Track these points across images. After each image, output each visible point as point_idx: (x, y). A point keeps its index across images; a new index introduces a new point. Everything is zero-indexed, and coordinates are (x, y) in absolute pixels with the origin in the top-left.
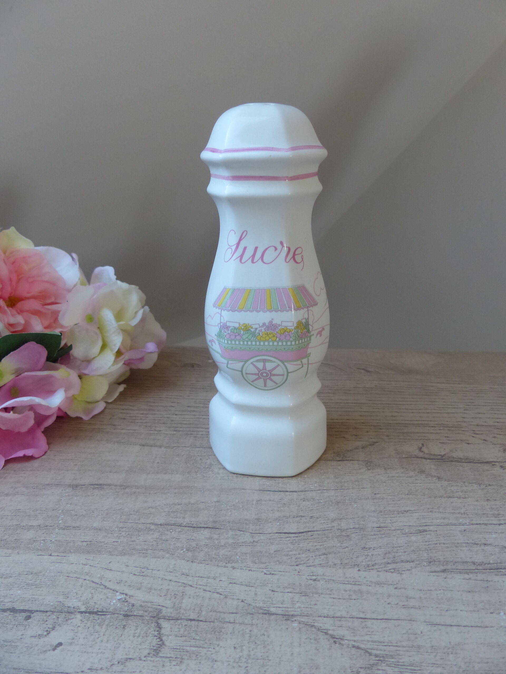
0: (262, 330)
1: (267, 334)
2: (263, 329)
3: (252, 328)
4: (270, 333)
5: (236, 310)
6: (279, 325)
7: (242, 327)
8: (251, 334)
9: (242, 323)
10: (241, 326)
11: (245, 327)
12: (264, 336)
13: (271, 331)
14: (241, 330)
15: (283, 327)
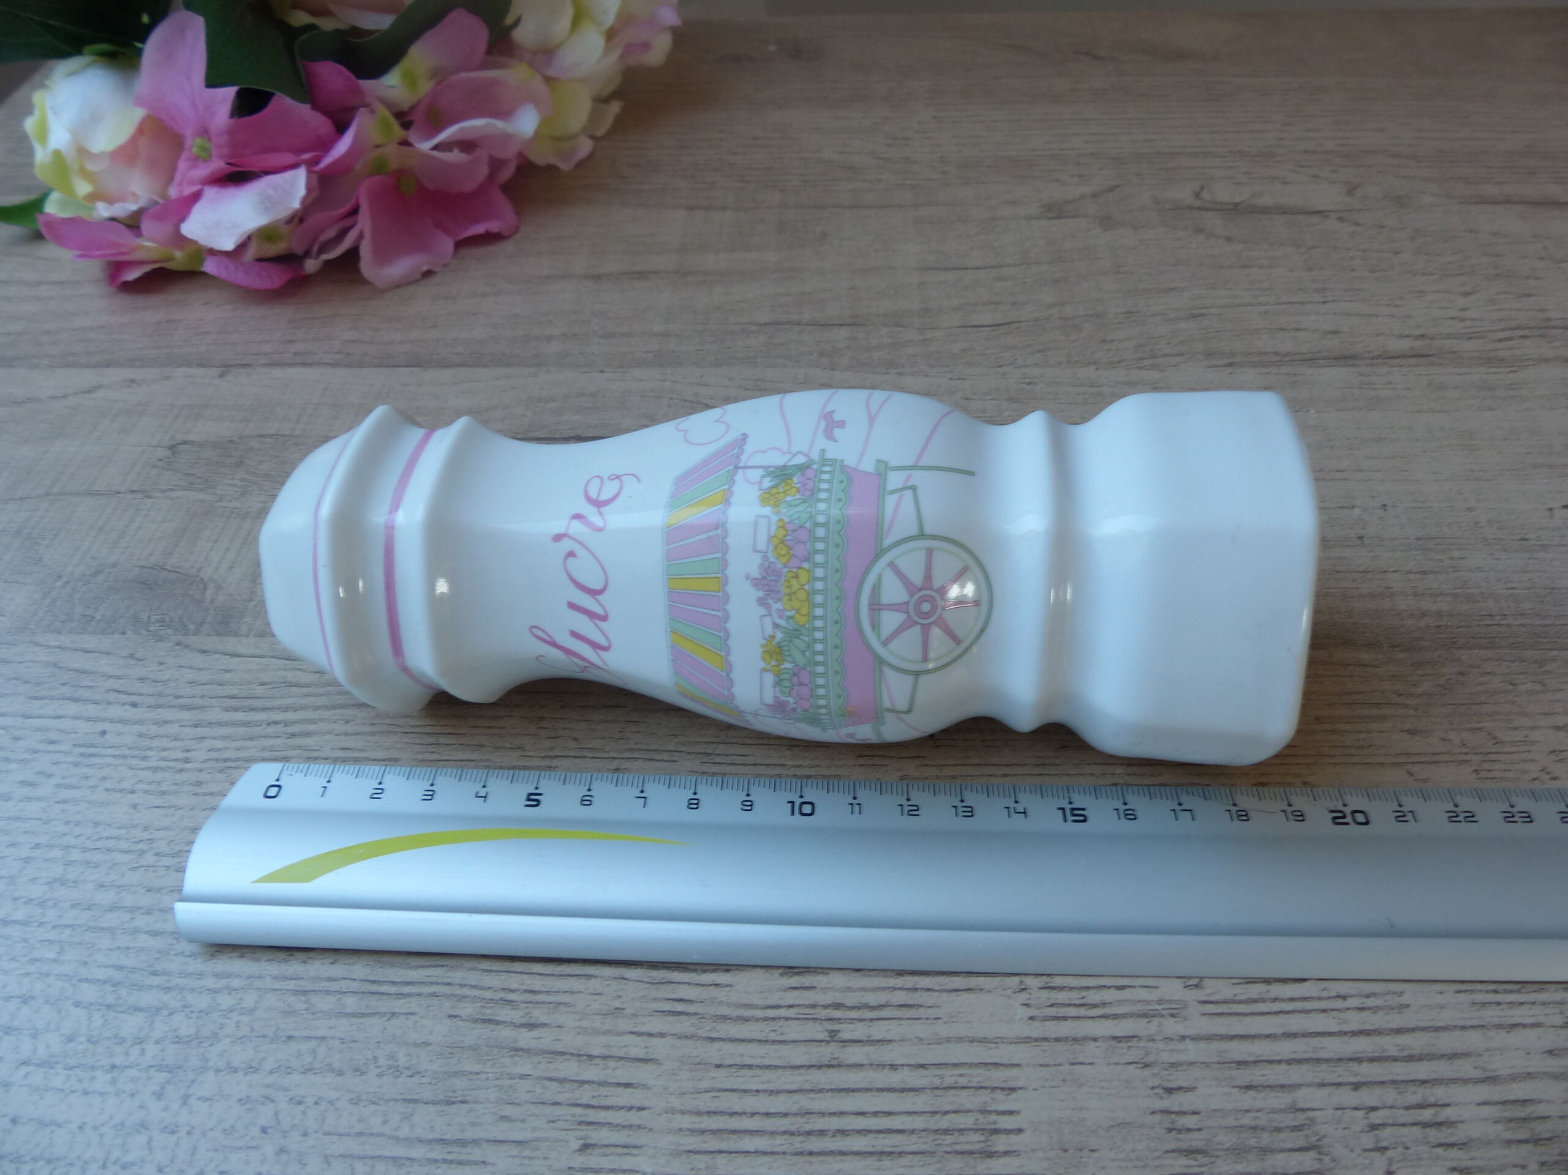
0: (779, 610)
1: (791, 595)
2: (776, 606)
3: (773, 637)
4: (787, 587)
5: (728, 674)
6: (765, 558)
7: (774, 663)
8: (791, 641)
9: (762, 665)
10: (768, 667)
11: (771, 657)
12: (796, 604)
13: (780, 583)
14: (783, 667)
15: (771, 548)
